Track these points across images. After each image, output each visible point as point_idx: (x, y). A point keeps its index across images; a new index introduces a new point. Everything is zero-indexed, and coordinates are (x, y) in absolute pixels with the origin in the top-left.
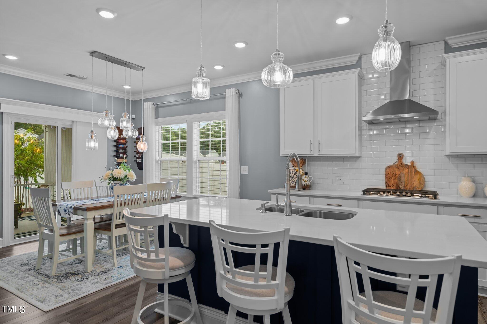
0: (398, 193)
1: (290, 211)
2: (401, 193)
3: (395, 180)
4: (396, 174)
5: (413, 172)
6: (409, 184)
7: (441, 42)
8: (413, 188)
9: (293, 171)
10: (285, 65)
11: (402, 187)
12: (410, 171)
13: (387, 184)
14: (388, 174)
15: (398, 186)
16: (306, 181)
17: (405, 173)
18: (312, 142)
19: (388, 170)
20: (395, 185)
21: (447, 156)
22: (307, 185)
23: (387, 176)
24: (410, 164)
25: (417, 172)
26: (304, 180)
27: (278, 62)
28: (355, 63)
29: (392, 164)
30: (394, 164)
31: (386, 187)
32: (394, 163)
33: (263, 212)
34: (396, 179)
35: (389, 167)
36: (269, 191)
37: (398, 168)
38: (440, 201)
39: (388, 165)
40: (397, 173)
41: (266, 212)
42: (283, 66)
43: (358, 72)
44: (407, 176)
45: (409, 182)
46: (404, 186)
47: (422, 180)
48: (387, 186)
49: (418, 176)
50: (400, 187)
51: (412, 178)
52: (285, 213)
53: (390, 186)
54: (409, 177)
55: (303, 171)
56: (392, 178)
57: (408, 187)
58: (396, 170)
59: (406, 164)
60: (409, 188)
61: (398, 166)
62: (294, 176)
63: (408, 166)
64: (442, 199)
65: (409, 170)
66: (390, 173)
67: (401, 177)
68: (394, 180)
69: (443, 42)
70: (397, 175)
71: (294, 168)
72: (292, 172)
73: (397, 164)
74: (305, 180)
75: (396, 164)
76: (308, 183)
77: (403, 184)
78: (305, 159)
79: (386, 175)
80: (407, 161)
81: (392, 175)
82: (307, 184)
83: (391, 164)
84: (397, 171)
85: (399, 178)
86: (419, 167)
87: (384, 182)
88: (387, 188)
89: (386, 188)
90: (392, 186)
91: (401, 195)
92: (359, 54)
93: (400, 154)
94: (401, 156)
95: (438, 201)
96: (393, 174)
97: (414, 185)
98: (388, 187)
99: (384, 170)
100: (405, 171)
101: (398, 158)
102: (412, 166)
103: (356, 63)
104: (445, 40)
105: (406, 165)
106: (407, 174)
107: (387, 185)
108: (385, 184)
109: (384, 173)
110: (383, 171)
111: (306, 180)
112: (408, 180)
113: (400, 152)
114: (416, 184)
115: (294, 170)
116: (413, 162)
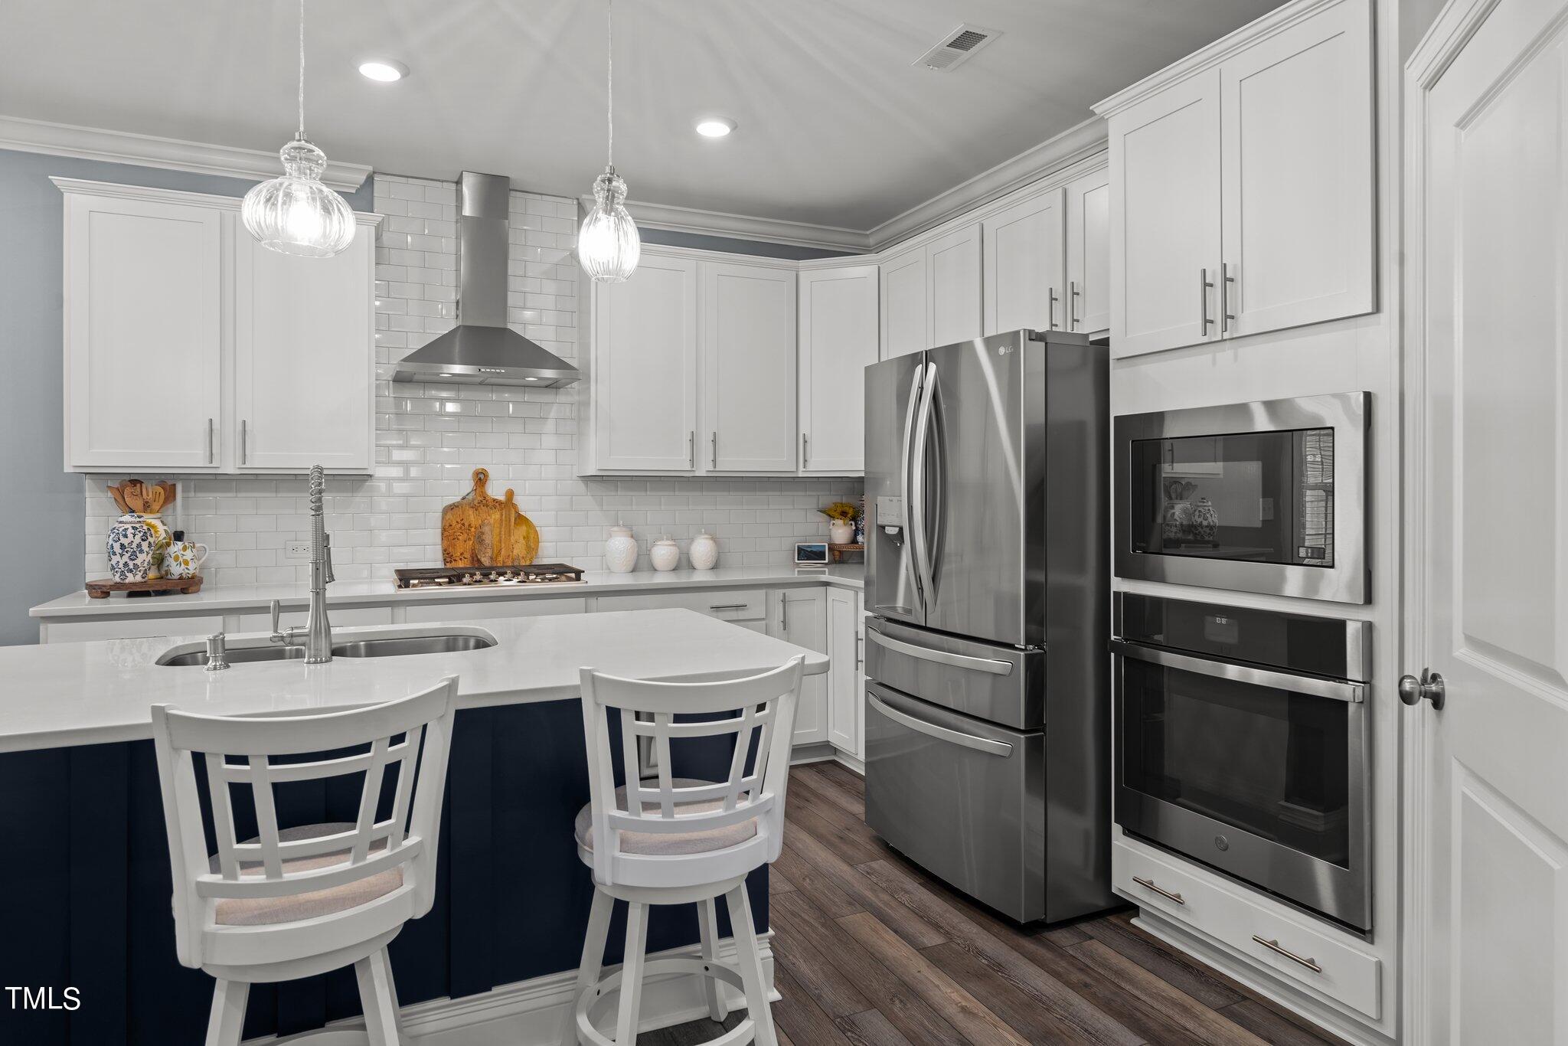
0: (478, 577)
1: (326, 647)
2: (486, 575)
3: (467, 542)
4: (469, 525)
5: (513, 520)
6: (503, 552)
7: (569, 201)
8: (513, 560)
9: (137, 528)
10: (325, 189)
11: (486, 561)
12: (506, 517)
13: (448, 554)
14: (451, 525)
15: (476, 560)
16: (186, 563)
17: (492, 521)
18: (216, 426)
19: (449, 516)
20: (467, 555)
21: (582, 479)
22: (190, 576)
23: (446, 533)
24: (502, 498)
25: (521, 519)
26: (176, 559)
27: (305, 174)
28: (354, 191)
29: (458, 499)
30: (463, 499)
31: (445, 561)
32: (465, 495)
33: (215, 666)
34: (469, 539)
35: (452, 508)
36: (33, 611)
37: (475, 508)
38: (588, 584)
39: (451, 502)
40: (473, 525)
41: (228, 667)
42: (321, 191)
43: (375, 225)
44: (498, 530)
45: (503, 545)
46: (491, 558)
47: (532, 541)
48: (448, 560)
49: (523, 530)
50: (483, 560)
51: (510, 536)
52: (309, 657)
53: (455, 560)
54: (503, 533)
55: (165, 528)
56: (460, 538)
57: (500, 559)
58: (469, 516)
59: (496, 498)
60: (504, 562)
61: (476, 502)
62: (139, 546)
63: (500, 503)
64: (592, 579)
65: (502, 515)
66: (454, 524)
67: (483, 533)
68: (465, 541)
69: (575, 202)
70: (473, 529)
71: (139, 517)
72: (131, 531)
73: (473, 500)
74: (181, 559)
75: (470, 497)
76: (192, 569)
77: (489, 553)
78: (174, 485)
79: (444, 530)
80: (496, 490)
81: (461, 528)
82: (191, 572)
83: (456, 499)
84: (472, 518)
85: (479, 537)
86: (524, 504)
87: (439, 549)
88: (449, 566)
89: (445, 565)
90: (461, 559)
91: (485, 580)
92: (370, 168)
93: (480, 471)
94: (482, 476)
95: (584, 585)
96: (463, 524)
97: (516, 552)
98: (451, 562)
99: (439, 515)
100: (493, 517)
101: (476, 484)
102: (508, 504)
103: (358, 190)
104: (578, 199)
105: (494, 500)
106: (499, 525)
107: (448, 556)
108: (440, 556)
109: (439, 524)
110: (435, 520)
111: (184, 557)
112: (500, 541)
113: (479, 467)
114: (519, 550)
115: (137, 526)
116: (510, 494)
